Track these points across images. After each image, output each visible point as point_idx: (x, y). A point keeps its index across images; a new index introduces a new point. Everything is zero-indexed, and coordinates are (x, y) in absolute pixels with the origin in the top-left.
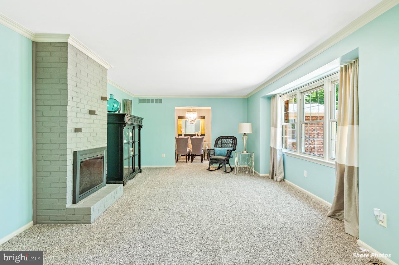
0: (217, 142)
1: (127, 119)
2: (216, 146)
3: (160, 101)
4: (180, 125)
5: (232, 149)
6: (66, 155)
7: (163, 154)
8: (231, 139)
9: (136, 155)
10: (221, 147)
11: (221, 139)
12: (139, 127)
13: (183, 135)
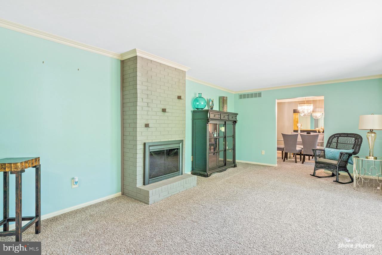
0: (330, 141)
1: (211, 115)
2: (329, 145)
3: (260, 95)
4: (296, 120)
5: (351, 151)
6: (136, 145)
7: (262, 151)
8: (353, 137)
9: (221, 151)
10: (337, 148)
11: (337, 137)
12: (234, 123)
13: (299, 132)
